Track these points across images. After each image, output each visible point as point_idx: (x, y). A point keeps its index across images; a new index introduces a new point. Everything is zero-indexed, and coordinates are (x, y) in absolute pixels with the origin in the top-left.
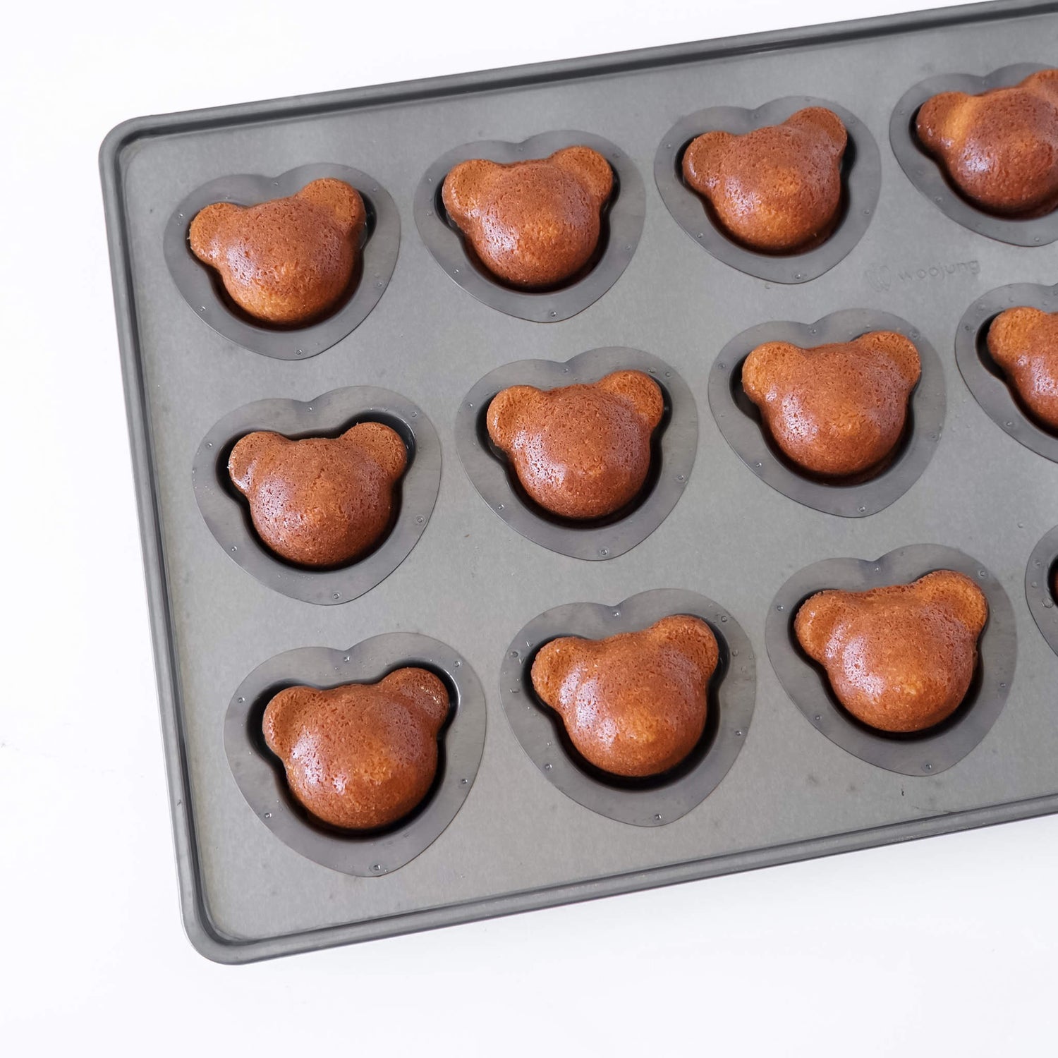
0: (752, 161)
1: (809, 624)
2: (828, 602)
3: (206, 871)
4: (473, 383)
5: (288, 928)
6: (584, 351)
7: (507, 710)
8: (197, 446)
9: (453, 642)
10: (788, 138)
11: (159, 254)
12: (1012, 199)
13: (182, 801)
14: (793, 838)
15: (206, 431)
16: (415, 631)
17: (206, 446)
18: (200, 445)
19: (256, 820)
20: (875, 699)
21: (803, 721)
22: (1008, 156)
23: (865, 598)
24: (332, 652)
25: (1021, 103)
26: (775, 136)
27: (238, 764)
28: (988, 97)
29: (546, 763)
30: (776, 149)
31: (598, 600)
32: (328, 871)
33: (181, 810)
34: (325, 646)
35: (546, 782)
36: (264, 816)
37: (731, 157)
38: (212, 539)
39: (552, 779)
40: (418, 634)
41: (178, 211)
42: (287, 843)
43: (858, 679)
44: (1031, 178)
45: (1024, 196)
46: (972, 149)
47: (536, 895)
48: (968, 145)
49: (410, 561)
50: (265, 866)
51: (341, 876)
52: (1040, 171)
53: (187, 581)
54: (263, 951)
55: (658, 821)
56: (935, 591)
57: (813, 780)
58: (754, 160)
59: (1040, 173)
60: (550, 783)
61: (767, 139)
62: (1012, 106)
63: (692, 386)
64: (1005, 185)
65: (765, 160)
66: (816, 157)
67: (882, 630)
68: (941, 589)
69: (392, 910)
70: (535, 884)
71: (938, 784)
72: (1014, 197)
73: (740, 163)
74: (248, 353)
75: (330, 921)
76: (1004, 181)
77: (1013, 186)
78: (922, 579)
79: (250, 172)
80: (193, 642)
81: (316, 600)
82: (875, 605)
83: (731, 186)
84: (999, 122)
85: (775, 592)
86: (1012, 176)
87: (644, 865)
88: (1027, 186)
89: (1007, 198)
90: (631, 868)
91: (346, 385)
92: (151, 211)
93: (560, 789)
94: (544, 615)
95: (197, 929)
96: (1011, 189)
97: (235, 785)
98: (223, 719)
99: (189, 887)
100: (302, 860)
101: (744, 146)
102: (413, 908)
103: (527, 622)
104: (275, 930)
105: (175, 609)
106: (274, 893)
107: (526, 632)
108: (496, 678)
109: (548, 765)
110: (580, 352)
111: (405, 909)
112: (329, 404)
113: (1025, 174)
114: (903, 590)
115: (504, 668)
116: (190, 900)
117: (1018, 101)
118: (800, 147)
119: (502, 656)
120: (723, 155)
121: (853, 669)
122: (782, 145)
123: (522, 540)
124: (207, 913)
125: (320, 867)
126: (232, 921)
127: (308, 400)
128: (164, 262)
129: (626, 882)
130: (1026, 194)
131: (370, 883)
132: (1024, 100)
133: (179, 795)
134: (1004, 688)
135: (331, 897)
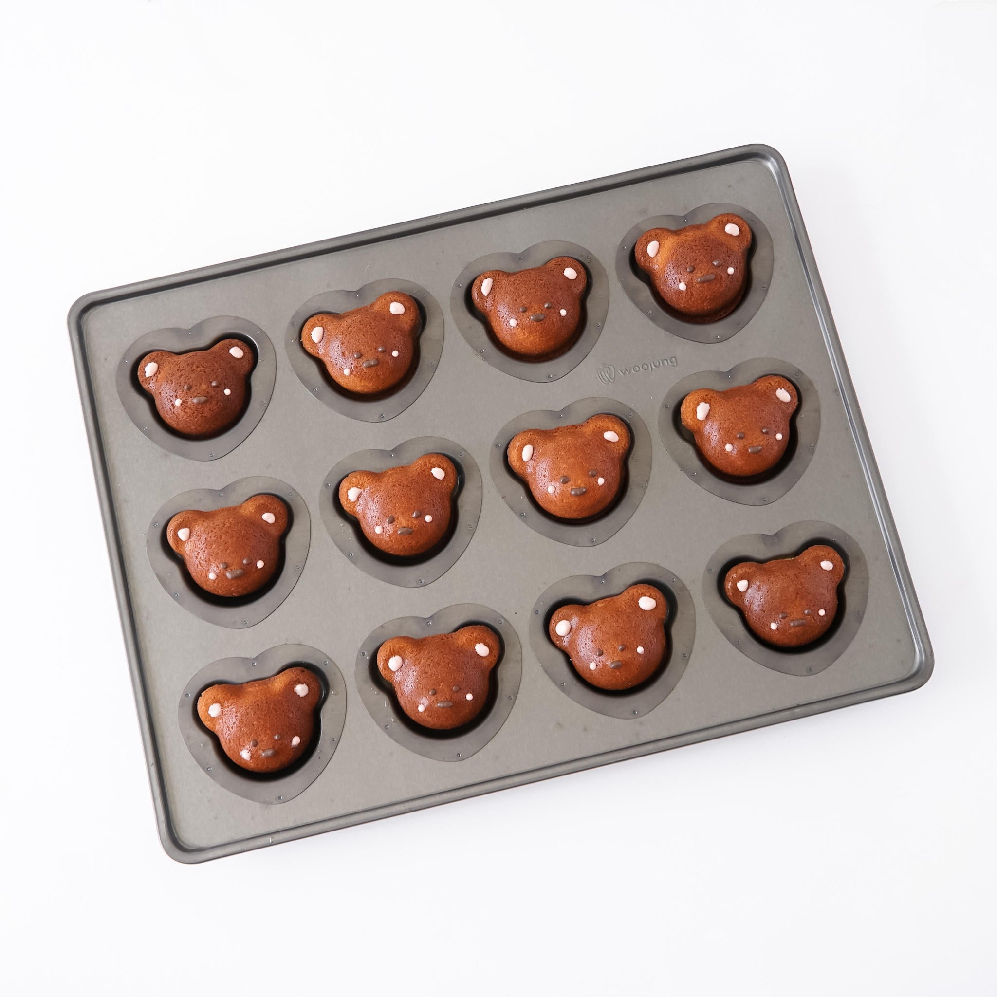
0: (515, 297)
1: (515, 451)
2: (527, 436)
3: (172, 806)
4: (330, 469)
5: (226, 839)
6: (404, 441)
7: (360, 691)
8: (148, 526)
9: (323, 649)
10: (541, 282)
11: (114, 390)
12: (697, 309)
13: (154, 763)
14: (546, 764)
15: (153, 515)
16: (298, 642)
17: (154, 525)
18: (151, 525)
19: (202, 772)
20: (556, 496)
21: (553, 687)
22: (692, 283)
23: (552, 434)
24: (245, 659)
25: (702, 244)
26: (532, 280)
27: (188, 738)
28: (682, 237)
29: (386, 724)
30: (532, 290)
31: (417, 614)
32: (249, 801)
33: (153, 769)
34: (240, 656)
35: (386, 736)
36: (207, 770)
37: (502, 292)
38: (162, 589)
39: (390, 735)
40: (300, 644)
41: (124, 358)
42: (222, 786)
43: (546, 484)
44: (708, 297)
45: (706, 308)
46: (669, 275)
47: (380, 810)
48: (666, 272)
49: (293, 595)
50: (209, 801)
51: (258, 805)
52: (714, 293)
53: (147, 618)
54: (211, 854)
55: (459, 758)
56: (594, 428)
57: (560, 725)
58: (516, 297)
59: (714, 294)
60: (389, 737)
61: (526, 282)
62: (696, 246)
63: (477, 461)
64: (691, 301)
65: (523, 297)
66: (559, 297)
67: (560, 453)
68: (598, 426)
69: (291, 824)
70: (380, 803)
71: (641, 723)
72: (699, 308)
73: (507, 298)
74: (178, 458)
75: (252, 834)
76: (691, 299)
77: (697, 302)
78: (588, 421)
79: (171, 326)
80: (153, 658)
81: (233, 625)
82: (557, 437)
83: (500, 313)
84: (687, 257)
85: (535, 601)
86: (695, 296)
87: (450, 787)
88: (706, 302)
89: (694, 308)
90: (442, 789)
91: (245, 476)
92: (106, 359)
93: (396, 741)
94: (382, 626)
95: (169, 843)
96: (696, 303)
97: (187, 751)
98: (177, 708)
99: (162, 818)
100: (232, 795)
101: (511, 285)
102: (305, 822)
103: (370, 632)
104: (218, 841)
105: (141, 637)
106: (216, 818)
107: (371, 638)
108: (353, 670)
109: (387, 726)
110: (401, 442)
111: (299, 823)
112: (234, 490)
113: (704, 295)
114: (577, 428)
115: (357, 664)
116: (163, 826)
117: (701, 243)
118: (548, 289)
119: (356, 656)
120: (498, 289)
121: (543, 478)
122: (537, 287)
123: (366, 577)
124: (174, 831)
125: (244, 800)
126: (190, 835)
127: (220, 489)
128: (117, 396)
129: (437, 799)
130: (707, 306)
131: (277, 808)
132: (705, 242)
133: (152, 760)
134: (686, 658)
135: (252, 818)
